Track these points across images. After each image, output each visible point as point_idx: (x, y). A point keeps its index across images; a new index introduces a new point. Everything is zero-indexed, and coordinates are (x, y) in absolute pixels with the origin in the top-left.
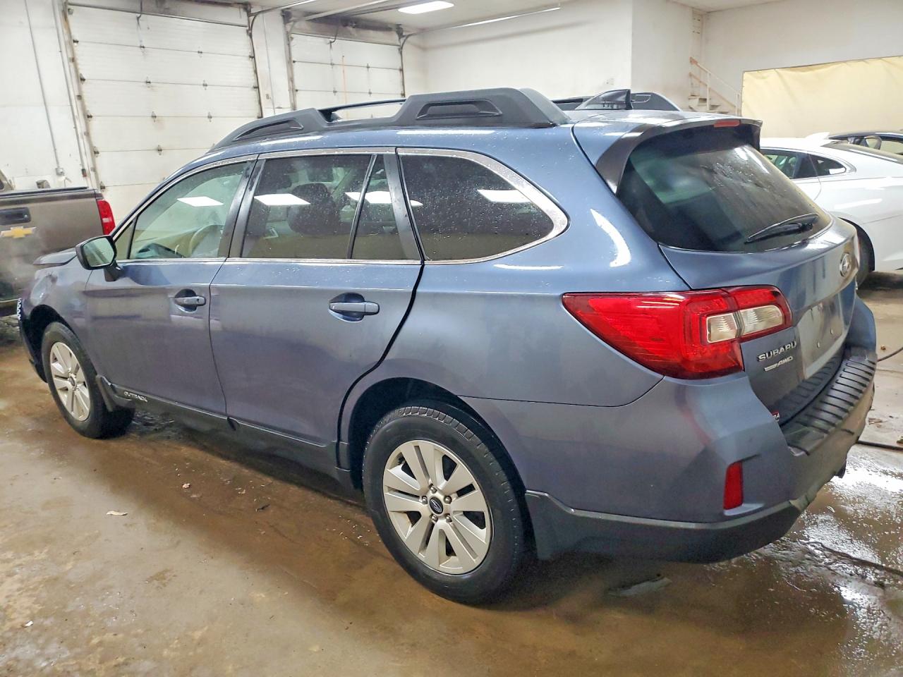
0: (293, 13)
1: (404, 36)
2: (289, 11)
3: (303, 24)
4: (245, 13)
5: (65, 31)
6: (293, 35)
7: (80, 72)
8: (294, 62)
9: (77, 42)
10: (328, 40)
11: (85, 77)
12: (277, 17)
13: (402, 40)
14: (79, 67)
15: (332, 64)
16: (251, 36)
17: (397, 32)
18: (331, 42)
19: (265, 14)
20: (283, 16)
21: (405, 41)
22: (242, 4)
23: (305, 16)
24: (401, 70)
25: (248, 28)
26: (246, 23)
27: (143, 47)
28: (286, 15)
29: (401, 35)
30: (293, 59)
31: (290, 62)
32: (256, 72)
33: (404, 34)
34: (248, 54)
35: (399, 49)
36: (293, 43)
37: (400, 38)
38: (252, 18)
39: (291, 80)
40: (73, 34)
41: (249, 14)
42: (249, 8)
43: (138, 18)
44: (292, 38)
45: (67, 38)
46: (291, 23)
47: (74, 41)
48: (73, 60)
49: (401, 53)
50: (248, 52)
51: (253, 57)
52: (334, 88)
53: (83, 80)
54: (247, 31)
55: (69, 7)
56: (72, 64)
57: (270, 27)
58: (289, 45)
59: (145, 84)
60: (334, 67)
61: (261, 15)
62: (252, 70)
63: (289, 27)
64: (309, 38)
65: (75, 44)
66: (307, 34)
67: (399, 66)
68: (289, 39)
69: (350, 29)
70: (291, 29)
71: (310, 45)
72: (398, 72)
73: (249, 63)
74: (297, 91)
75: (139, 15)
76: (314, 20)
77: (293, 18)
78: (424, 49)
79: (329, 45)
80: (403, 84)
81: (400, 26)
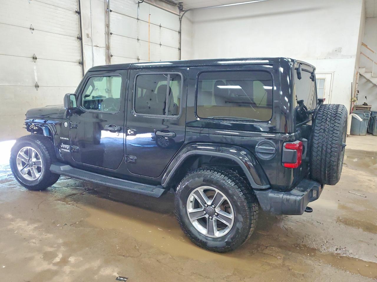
1: (183, 11)
8: (111, 11)
10: (138, 1)
13: (182, 13)
15: (138, 19)
17: (179, 7)
18: (139, 3)
21: (184, 13)
24: (180, 33)
29: (181, 10)
30: (111, 9)
31: (108, 11)
33: (183, 10)
35: (180, 19)
37: (180, 12)
39: (108, 26)
49: (181, 21)
52: (138, 37)
60: (139, 21)
67: (178, 29)
71: (123, 2)
72: (178, 33)
74: (111, 34)
78: (192, 22)
79: (137, 5)
80: (180, 43)
81: (181, 4)
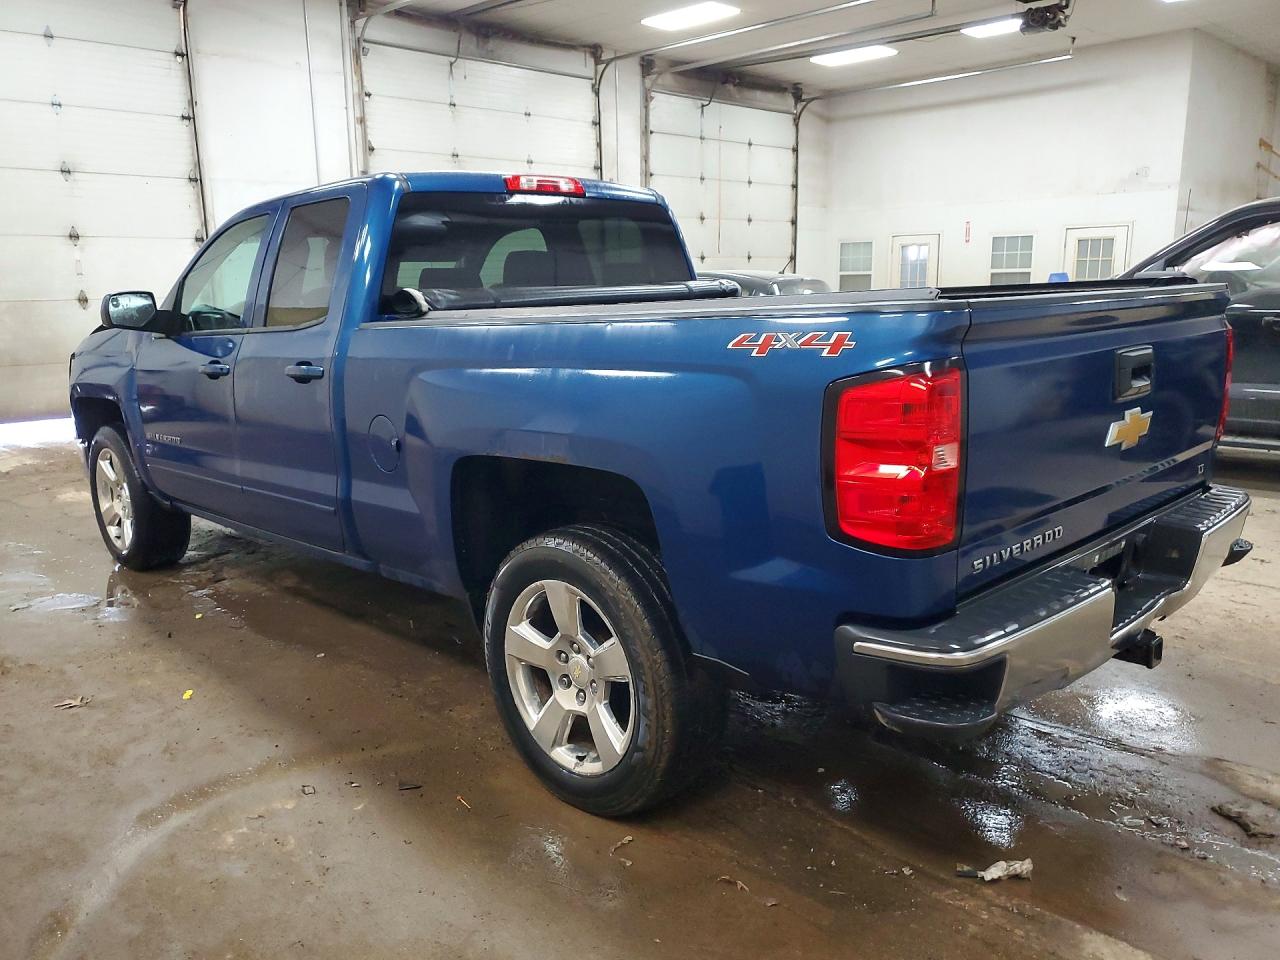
0: (657, 62)
1: (803, 101)
2: (650, 58)
3: (668, 79)
4: (592, 60)
5: (355, 78)
6: (653, 94)
7: (369, 138)
8: (651, 132)
9: (369, 95)
10: (699, 103)
11: (374, 145)
12: (632, 67)
13: (800, 107)
14: (369, 131)
15: (702, 138)
16: (597, 94)
17: (793, 94)
18: (703, 106)
19: (619, 62)
20: (642, 66)
21: (804, 107)
22: (589, 47)
23: (671, 66)
24: (795, 150)
25: (594, 81)
26: (592, 75)
27: (454, 105)
28: (647, 65)
30: (651, 129)
31: (646, 132)
32: (599, 145)
33: (804, 97)
34: (591, 120)
35: (796, 119)
36: (652, 105)
37: (796, 104)
38: (601, 67)
39: (645, 159)
40: (365, 83)
41: (598, 61)
42: (599, 53)
43: (451, 64)
44: (652, 98)
45: (356, 90)
46: (654, 76)
47: (366, 95)
48: (362, 121)
49: (797, 126)
50: (591, 116)
51: (597, 124)
52: (702, 174)
53: (372, 149)
54: (593, 86)
55: (366, 45)
56: (358, 126)
57: (624, 82)
58: (646, 107)
59: (450, 157)
60: (704, 141)
61: (613, 63)
62: (593, 143)
63: (648, 82)
64: (673, 99)
65: (367, 98)
66: (672, 92)
67: (792, 143)
68: (647, 99)
69: (730, 87)
70: (652, 85)
71: (673, 109)
72: (791, 152)
73: (592, 132)
74: (651, 175)
75: (454, 59)
76: (682, 74)
77: (655, 70)
78: (828, 120)
79: (700, 110)
80: (796, 171)
81: (799, 86)
